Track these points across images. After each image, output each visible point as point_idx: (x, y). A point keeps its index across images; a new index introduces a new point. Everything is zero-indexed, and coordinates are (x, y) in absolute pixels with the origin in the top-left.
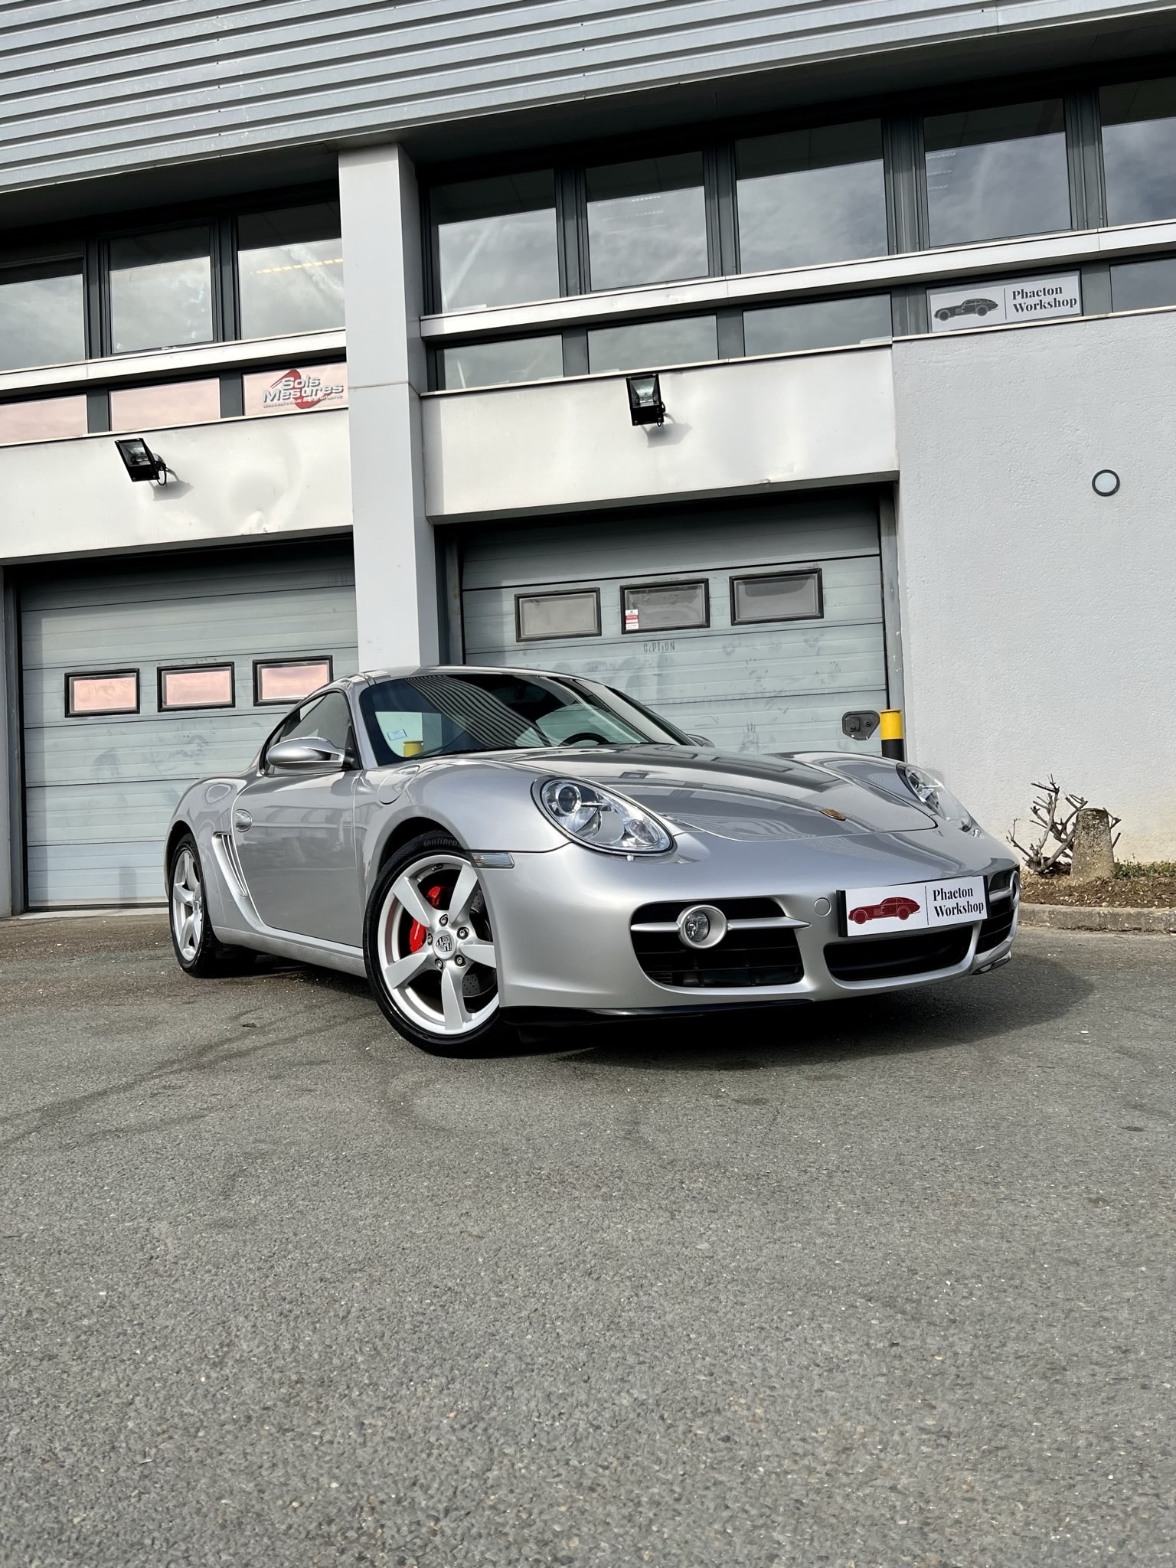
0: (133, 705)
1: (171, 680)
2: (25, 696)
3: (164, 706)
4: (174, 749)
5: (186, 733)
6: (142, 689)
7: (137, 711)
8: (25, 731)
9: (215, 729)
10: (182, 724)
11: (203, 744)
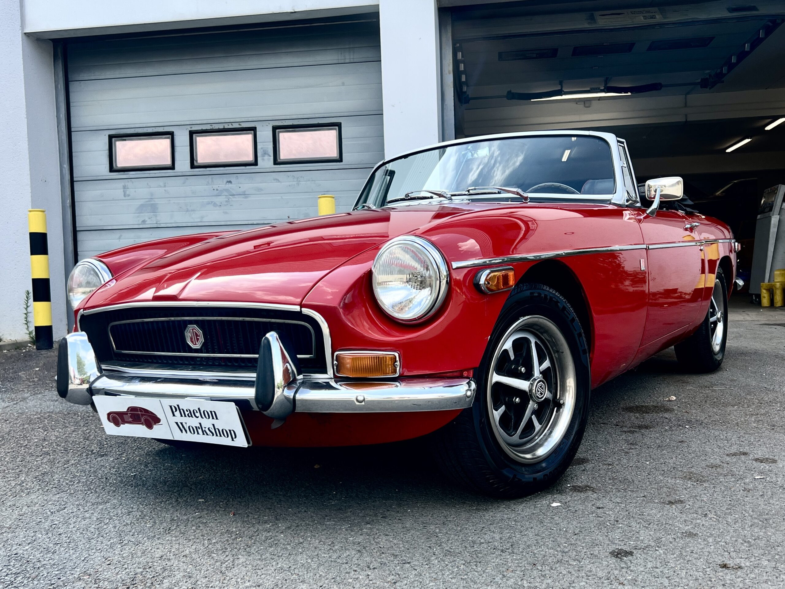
0: (169, 162)
1: (202, 142)
2: (74, 154)
3: (195, 164)
4: (206, 200)
5: (215, 187)
6: (177, 149)
7: (172, 167)
8: (75, 183)
9: (241, 184)
10: (212, 179)
11: (230, 196)
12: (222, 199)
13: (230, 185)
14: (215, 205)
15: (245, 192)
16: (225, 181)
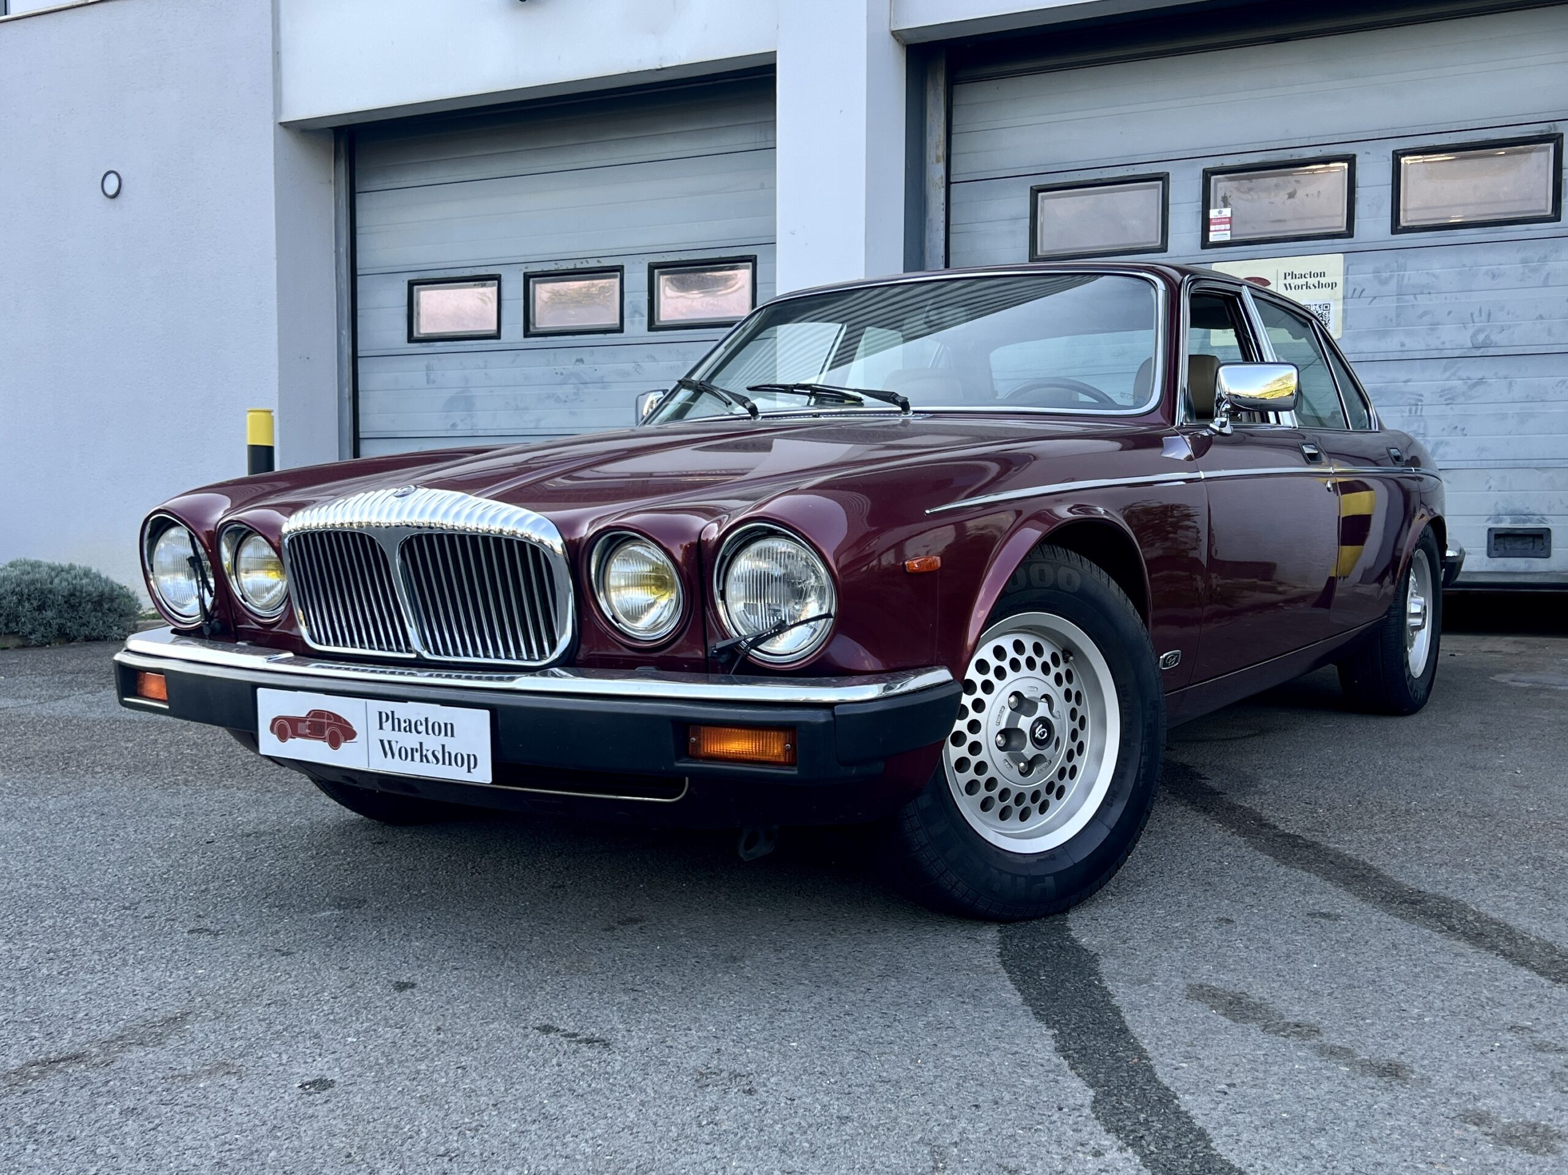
0: (493, 328)
1: (542, 292)
2: (359, 314)
3: (532, 330)
4: (545, 391)
5: (557, 369)
6: (505, 304)
7: (498, 336)
8: (359, 360)
9: (598, 364)
10: (555, 355)
11: (581, 386)
12: (569, 389)
13: (582, 366)
14: (558, 400)
15: (603, 377)
16: (574, 360)
